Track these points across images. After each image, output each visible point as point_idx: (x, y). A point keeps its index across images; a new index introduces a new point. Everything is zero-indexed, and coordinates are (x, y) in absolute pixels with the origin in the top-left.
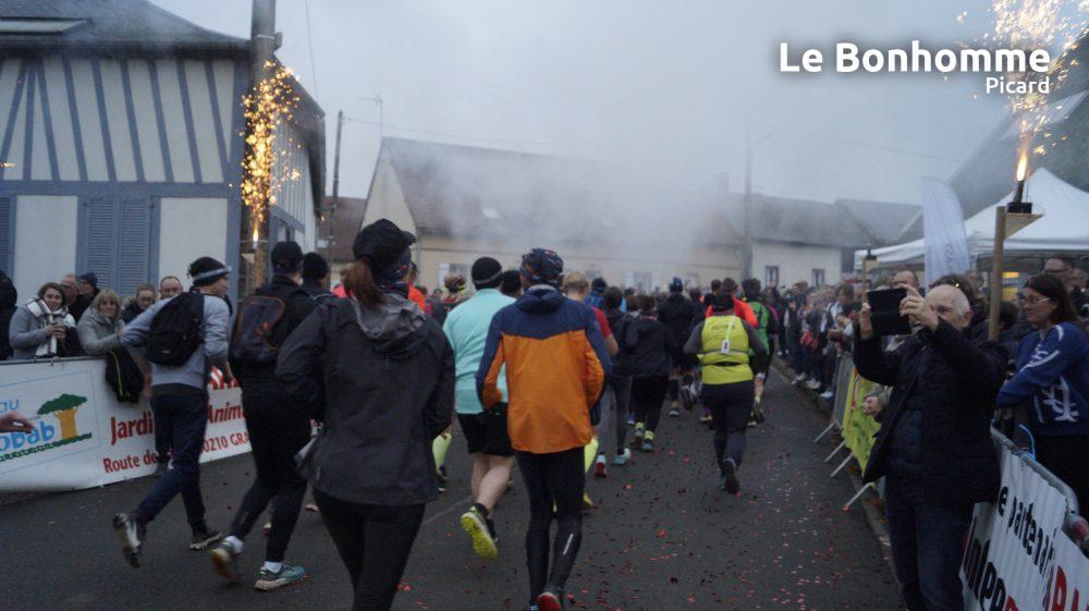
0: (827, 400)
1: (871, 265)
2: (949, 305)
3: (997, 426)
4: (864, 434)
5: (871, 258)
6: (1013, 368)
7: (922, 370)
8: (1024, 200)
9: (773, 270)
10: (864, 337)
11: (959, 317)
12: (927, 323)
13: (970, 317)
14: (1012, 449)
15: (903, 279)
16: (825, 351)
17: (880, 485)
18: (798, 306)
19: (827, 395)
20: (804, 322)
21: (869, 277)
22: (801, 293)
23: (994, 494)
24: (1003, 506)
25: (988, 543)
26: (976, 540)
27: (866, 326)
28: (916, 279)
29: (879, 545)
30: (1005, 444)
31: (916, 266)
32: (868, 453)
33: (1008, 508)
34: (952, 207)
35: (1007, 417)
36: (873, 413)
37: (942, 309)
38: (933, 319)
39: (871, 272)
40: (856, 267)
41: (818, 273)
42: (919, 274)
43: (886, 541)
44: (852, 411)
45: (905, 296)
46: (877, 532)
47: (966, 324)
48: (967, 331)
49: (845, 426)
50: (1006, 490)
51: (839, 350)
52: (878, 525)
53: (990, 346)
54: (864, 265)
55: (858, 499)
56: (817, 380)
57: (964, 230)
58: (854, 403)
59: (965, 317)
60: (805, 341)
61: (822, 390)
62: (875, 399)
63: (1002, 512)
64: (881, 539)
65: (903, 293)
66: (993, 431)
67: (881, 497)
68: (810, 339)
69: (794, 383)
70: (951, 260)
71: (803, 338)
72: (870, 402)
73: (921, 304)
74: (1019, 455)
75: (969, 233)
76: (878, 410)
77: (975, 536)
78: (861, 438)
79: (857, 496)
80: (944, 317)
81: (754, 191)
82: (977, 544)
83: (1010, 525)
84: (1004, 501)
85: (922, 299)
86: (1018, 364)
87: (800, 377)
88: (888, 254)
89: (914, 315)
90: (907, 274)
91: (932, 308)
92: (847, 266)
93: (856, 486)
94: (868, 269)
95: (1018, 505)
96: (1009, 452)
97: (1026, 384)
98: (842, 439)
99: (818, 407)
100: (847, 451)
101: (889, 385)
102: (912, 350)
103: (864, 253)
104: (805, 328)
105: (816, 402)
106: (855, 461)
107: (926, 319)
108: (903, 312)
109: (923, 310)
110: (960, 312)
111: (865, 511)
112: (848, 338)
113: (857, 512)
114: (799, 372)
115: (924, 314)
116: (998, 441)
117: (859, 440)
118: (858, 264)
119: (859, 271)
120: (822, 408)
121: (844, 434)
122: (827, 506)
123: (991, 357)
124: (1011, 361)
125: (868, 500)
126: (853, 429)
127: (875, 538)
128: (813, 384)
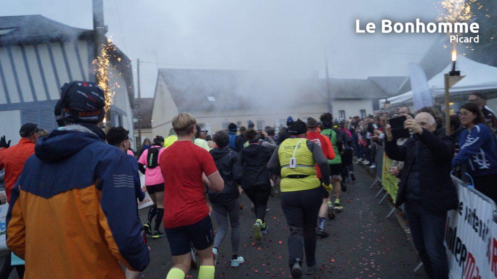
0: (374, 169)
1: (388, 105)
2: (425, 121)
3: (454, 174)
4: (392, 183)
5: (388, 102)
6: (458, 147)
7: (416, 153)
8: (456, 70)
9: (342, 112)
10: (389, 140)
11: (431, 127)
12: (417, 131)
13: (435, 125)
14: (462, 184)
15: (403, 111)
16: (370, 147)
17: (402, 207)
18: (355, 127)
19: (373, 166)
20: (359, 134)
21: (387, 111)
22: (356, 122)
23: (456, 205)
24: (461, 211)
25: (456, 229)
26: (450, 227)
27: (389, 135)
28: (409, 110)
29: (405, 233)
30: (459, 182)
31: (408, 104)
32: (396, 192)
33: (464, 212)
34: (422, 76)
35: (458, 169)
36: (396, 173)
37: (423, 124)
38: (420, 129)
39: (388, 109)
40: (380, 107)
41: (363, 111)
42: (410, 107)
43: (408, 231)
44: (386, 173)
45: (406, 119)
46: (403, 228)
47: (434, 129)
48: (435, 132)
49: (383, 181)
50: (462, 204)
51: (377, 146)
52: (403, 224)
53: (446, 138)
54: (384, 106)
55: (393, 213)
56: (368, 160)
57: (428, 86)
58: (386, 170)
59: (433, 126)
60: (360, 143)
61: (370, 165)
62: (396, 167)
63: (461, 214)
64: (405, 230)
65: (404, 118)
66: (452, 176)
67: (403, 211)
68: (363, 142)
69: (357, 162)
70: (424, 99)
71: (359, 142)
72: (393, 169)
73: (413, 123)
74: (466, 187)
75: (430, 87)
76: (398, 172)
77: (450, 226)
78: (391, 185)
79: (392, 212)
80: (424, 127)
81: (330, 77)
82: (451, 229)
83: (466, 219)
84: (461, 209)
85: (413, 120)
86: (460, 145)
87: (360, 160)
88: (395, 100)
89: (411, 128)
90: (405, 108)
91: (418, 123)
92: (376, 107)
93: (391, 207)
94: (387, 108)
95: (468, 210)
96: (461, 186)
97: (466, 154)
98: (382, 186)
99: (369, 172)
100: (385, 191)
101: (402, 161)
102: (410, 144)
103: (384, 100)
104: (360, 137)
105: (368, 171)
106: (389, 196)
107: (417, 129)
108: (406, 127)
109: (415, 125)
110: (431, 124)
111: (396, 218)
112: (381, 140)
113: (393, 219)
114: (359, 158)
115: (415, 127)
116: (455, 181)
117: (390, 186)
118: (381, 106)
119: (382, 109)
120: (371, 173)
121: (383, 184)
122: (379, 218)
123: (448, 143)
124: (456, 144)
125: (397, 213)
126: (387, 181)
127: (403, 230)
128: (366, 162)
